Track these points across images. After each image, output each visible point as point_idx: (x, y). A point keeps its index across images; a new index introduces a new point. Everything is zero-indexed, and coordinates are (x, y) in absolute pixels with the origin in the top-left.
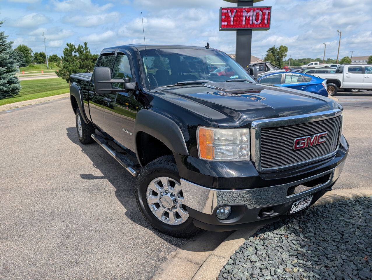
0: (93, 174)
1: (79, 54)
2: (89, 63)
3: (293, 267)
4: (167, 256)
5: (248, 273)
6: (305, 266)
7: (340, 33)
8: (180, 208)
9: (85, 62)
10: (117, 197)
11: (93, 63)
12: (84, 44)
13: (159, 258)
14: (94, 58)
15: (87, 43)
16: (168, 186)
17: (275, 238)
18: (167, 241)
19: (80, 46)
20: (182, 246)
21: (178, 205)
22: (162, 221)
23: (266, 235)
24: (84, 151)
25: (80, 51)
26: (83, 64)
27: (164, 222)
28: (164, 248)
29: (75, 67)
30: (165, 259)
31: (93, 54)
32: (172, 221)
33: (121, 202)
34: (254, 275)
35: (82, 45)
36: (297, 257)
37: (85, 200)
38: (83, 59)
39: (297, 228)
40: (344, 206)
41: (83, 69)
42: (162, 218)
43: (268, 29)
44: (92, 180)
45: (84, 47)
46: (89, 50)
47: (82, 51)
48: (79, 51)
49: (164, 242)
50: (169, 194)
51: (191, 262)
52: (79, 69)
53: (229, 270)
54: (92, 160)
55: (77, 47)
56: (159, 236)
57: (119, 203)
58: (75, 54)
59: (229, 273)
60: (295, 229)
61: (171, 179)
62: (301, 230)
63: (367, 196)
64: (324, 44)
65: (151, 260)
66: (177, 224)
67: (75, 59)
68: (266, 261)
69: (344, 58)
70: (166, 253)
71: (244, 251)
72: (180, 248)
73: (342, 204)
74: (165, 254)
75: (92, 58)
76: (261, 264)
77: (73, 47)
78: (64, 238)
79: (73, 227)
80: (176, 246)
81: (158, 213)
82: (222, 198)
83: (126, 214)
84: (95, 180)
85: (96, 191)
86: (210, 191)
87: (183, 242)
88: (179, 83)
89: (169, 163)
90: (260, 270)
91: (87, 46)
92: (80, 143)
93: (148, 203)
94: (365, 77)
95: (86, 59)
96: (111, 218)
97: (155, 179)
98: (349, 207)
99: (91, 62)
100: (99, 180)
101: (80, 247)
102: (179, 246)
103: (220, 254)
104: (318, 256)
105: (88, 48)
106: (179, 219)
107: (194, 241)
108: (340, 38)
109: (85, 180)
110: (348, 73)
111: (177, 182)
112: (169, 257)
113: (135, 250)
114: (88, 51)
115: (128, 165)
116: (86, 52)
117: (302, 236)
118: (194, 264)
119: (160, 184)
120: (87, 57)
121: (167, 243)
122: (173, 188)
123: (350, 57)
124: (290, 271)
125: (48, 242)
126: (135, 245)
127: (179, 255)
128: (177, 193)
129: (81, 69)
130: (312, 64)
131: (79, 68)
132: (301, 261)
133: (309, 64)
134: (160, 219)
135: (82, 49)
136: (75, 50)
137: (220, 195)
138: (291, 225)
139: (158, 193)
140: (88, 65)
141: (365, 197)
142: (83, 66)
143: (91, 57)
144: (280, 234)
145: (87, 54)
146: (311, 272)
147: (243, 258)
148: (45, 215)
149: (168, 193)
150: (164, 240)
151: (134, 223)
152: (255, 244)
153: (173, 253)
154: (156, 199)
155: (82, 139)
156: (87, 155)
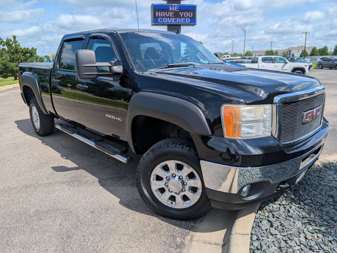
0: (66, 165)
1: (8, 48)
2: (20, 56)
3: (312, 235)
4: (183, 241)
5: (275, 246)
6: (320, 231)
7: (244, 31)
8: (189, 191)
9: (15, 56)
10: (103, 187)
11: (23, 57)
12: (13, 38)
13: (177, 245)
14: (24, 51)
15: (16, 36)
16: (175, 170)
17: (280, 209)
18: (176, 226)
19: (9, 39)
20: (192, 229)
21: (187, 188)
22: (168, 205)
23: (270, 207)
24: (45, 143)
25: (9, 45)
26: (13, 57)
27: (170, 206)
28: (177, 234)
29: (4, 60)
30: (183, 244)
31: (23, 48)
32: (180, 204)
33: (110, 192)
34: (283, 247)
35: (11, 39)
36: (310, 224)
37: (69, 194)
38: (13, 52)
39: (293, 197)
40: (319, 172)
41: (13, 63)
42: (168, 203)
43: (195, 25)
44: (68, 172)
45: (13, 40)
46: (19, 43)
47: (11, 44)
48: (7, 44)
49: (174, 227)
50: (177, 177)
51: (210, 243)
52: (9, 63)
53: (257, 247)
54: (59, 152)
55: (5, 41)
56: (166, 221)
57: (108, 193)
58: (3, 47)
59: (258, 249)
60: (291, 198)
61: (180, 162)
62: (297, 198)
63: (330, 162)
64: (232, 40)
65: (170, 249)
66: (185, 207)
67: (4, 53)
68: (285, 232)
69: (247, 52)
70: (182, 238)
71: (260, 225)
72: (193, 231)
73: (316, 171)
74: (181, 240)
75: (22, 52)
76: (282, 236)
77: (1, 41)
78: (63, 238)
79: (68, 224)
80: (188, 230)
81: (164, 199)
82: (243, 177)
83: (121, 203)
84: (70, 171)
85: (77, 183)
86: (231, 168)
87: (192, 224)
88: (169, 65)
89: (178, 146)
90: (285, 242)
91: (17, 39)
92: (36, 135)
93: (152, 189)
94: (275, 66)
95: (16, 52)
96: (107, 210)
97: (160, 164)
98: (323, 172)
99: (21, 56)
100: (75, 171)
101: (86, 246)
102: (190, 229)
103: (241, 232)
104: (327, 220)
105: (17, 42)
106: (187, 202)
107: (201, 221)
108: (245, 35)
109: (60, 173)
110: (261, 63)
111: (187, 165)
112: (186, 242)
113: (148, 239)
114: (17, 44)
115: (115, 153)
116: (15, 46)
117: (302, 204)
118: (213, 245)
119: (166, 168)
120: (17, 50)
121: (177, 228)
122: (180, 171)
123: (251, 51)
124: (311, 238)
125: (46, 246)
126: (145, 234)
127: (195, 239)
128: (185, 175)
129: (11, 63)
130: (225, 57)
131: (10, 61)
132: (316, 228)
133: (222, 57)
134: (165, 204)
135: (11, 43)
136: (3, 43)
137: (241, 175)
138: (287, 195)
139: (164, 177)
140: (18, 59)
141: (329, 163)
142: (13, 59)
143: (21, 50)
144: (283, 205)
145: (17, 48)
146: (330, 237)
147: (262, 232)
148: (29, 215)
149: (175, 176)
150: (173, 225)
151: (133, 211)
152: (266, 217)
153: (188, 238)
154: (161, 184)
155: (39, 131)
156: (50, 147)
